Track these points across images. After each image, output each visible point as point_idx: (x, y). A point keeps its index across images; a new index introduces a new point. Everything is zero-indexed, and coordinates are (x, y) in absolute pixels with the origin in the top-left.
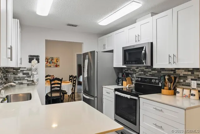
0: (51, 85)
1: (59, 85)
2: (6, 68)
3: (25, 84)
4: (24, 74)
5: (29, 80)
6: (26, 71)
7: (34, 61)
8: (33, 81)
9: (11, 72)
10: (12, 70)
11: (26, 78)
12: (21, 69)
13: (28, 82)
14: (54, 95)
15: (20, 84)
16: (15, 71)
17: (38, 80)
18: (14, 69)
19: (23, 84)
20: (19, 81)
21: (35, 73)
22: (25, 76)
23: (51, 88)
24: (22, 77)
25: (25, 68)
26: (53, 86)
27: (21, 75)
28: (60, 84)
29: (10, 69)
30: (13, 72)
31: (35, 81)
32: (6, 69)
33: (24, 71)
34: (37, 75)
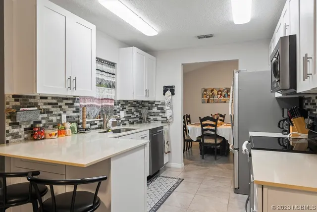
0: (203, 126)
1: (213, 128)
2: (143, 101)
3: (159, 121)
4: (158, 109)
5: (163, 116)
6: (160, 105)
7: (168, 93)
8: (166, 117)
9: (146, 106)
10: (147, 104)
11: (160, 114)
12: (156, 103)
13: (163, 119)
14: (207, 141)
15: (155, 121)
16: (150, 105)
17: (172, 117)
18: (149, 103)
19: (157, 121)
20: (154, 117)
21: (168, 108)
22: (159, 111)
23: (203, 130)
24: (156, 112)
25: (159, 102)
26: (205, 128)
27: (155, 110)
28: (215, 126)
29: (146, 103)
30: (148, 106)
31: (168, 118)
32: (143, 103)
33: (158, 105)
34: (171, 111)
